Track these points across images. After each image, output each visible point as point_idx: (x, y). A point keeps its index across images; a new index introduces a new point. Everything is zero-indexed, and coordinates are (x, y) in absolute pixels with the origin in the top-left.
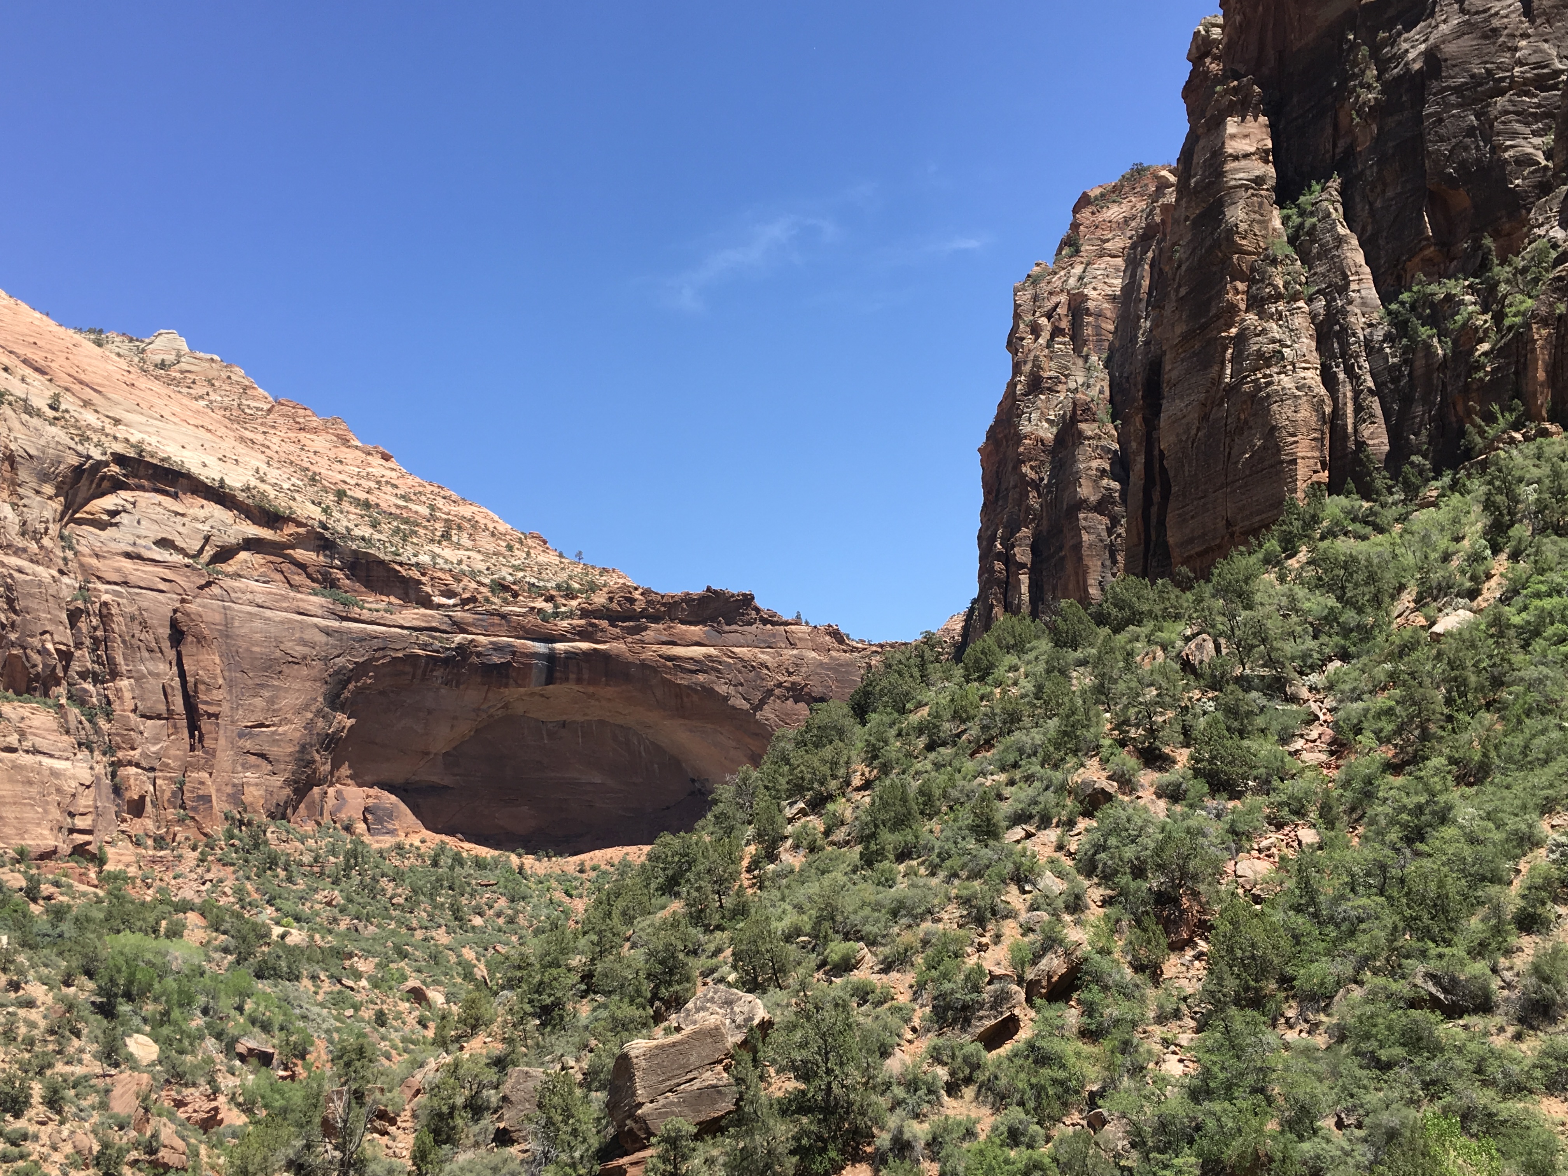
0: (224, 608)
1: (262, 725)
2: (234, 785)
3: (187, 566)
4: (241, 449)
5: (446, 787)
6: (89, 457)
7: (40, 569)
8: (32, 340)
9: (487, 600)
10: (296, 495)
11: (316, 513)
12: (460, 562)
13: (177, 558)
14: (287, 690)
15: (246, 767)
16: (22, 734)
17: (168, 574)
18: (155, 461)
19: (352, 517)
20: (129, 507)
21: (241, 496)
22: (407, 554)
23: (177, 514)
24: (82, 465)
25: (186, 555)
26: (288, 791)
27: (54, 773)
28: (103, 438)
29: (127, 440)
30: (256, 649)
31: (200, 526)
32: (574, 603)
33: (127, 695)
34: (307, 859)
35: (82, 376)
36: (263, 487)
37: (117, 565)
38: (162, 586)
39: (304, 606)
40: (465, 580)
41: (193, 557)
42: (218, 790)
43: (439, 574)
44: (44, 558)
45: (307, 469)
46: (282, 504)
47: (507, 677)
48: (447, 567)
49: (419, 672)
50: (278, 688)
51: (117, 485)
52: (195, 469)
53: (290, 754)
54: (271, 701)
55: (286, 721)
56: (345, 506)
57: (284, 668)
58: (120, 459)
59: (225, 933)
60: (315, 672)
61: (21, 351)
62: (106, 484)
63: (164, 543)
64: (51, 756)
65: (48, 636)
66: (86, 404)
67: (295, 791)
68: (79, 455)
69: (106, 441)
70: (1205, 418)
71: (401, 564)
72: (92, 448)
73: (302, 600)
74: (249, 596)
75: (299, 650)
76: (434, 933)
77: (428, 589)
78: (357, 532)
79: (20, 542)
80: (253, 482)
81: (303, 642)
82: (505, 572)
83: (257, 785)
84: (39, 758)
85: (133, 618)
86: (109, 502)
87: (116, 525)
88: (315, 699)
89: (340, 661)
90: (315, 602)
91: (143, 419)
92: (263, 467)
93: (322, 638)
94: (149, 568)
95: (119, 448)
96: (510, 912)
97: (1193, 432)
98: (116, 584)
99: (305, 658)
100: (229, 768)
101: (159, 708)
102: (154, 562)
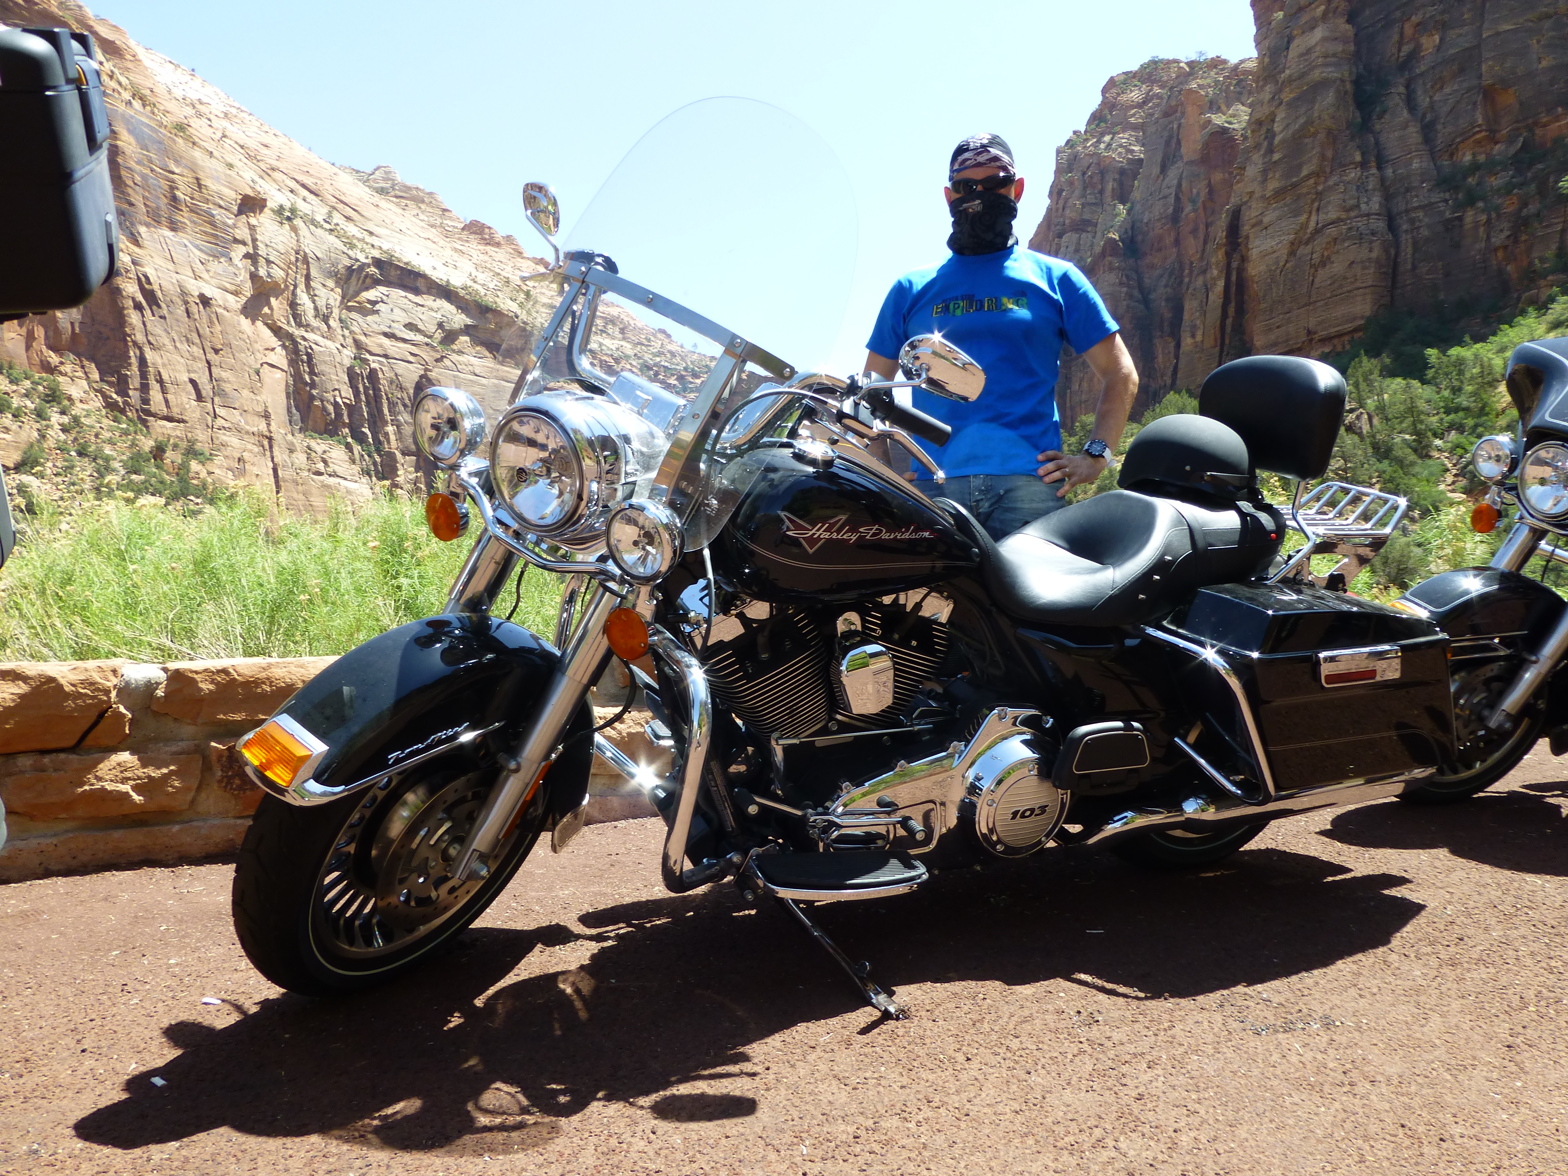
0: (454, 376)
3: (427, 344)
4: (456, 256)
6: (357, 260)
7: (329, 343)
8: (306, 169)
10: (499, 293)
11: (514, 307)
13: (419, 338)
16: (325, 462)
17: (414, 350)
18: (401, 265)
20: (385, 298)
21: (462, 293)
23: (418, 304)
24: (352, 266)
25: (426, 336)
27: (349, 492)
28: (364, 246)
29: (380, 248)
31: (434, 314)
32: (698, 381)
33: (392, 437)
35: (343, 198)
36: (476, 286)
37: (379, 341)
38: (411, 359)
39: (509, 376)
41: (430, 337)
44: (329, 335)
45: (499, 274)
46: (489, 300)
51: (376, 282)
52: (429, 272)
58: (377, 263)
61: (299, 178)
62: (368, 281)
63: (410, 326)
64: (345, 479)
65: (337, 393)
66: (348, 218)
68: (350, 258)
69: (368, 248)
70: (1292, 253)
72: (358, 252)
73: (507, 372)
74: (470, 368)
79: (315, 323)
80: (469, 283)
82: (647, 357)
84: (338, 480)
85: (391, 382)
86: (372, 294)
87: (377, 312)
91: (388, 232)
92: (474, 273)
94: (402, 345)
95: (376, 254)
97: (1282, 264)
98: (379, 355)
101: (413, 447)
102: (404, 341)
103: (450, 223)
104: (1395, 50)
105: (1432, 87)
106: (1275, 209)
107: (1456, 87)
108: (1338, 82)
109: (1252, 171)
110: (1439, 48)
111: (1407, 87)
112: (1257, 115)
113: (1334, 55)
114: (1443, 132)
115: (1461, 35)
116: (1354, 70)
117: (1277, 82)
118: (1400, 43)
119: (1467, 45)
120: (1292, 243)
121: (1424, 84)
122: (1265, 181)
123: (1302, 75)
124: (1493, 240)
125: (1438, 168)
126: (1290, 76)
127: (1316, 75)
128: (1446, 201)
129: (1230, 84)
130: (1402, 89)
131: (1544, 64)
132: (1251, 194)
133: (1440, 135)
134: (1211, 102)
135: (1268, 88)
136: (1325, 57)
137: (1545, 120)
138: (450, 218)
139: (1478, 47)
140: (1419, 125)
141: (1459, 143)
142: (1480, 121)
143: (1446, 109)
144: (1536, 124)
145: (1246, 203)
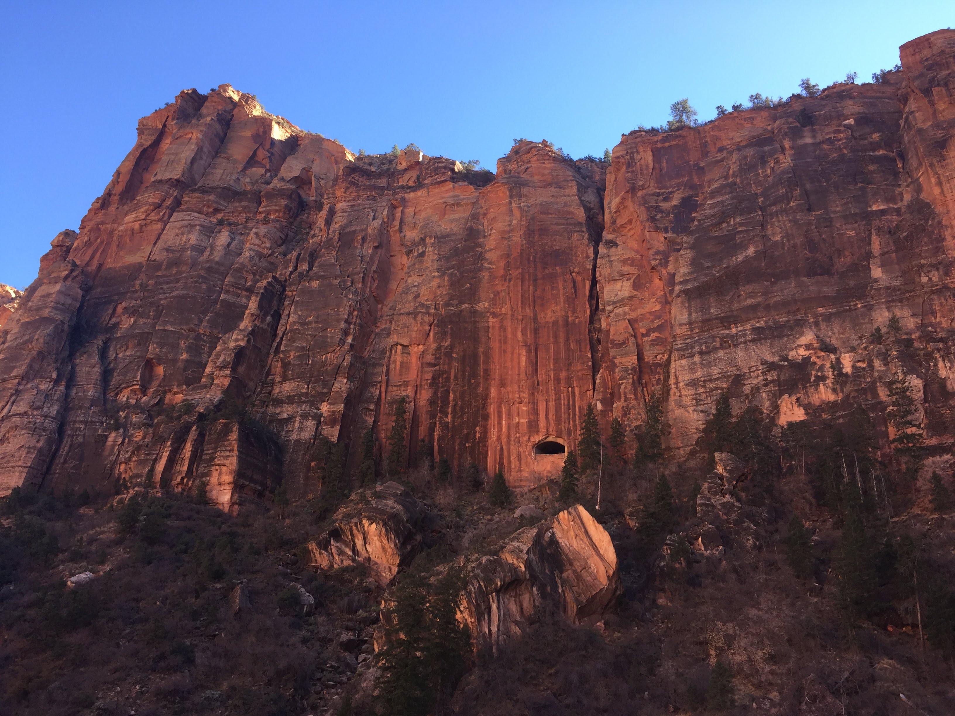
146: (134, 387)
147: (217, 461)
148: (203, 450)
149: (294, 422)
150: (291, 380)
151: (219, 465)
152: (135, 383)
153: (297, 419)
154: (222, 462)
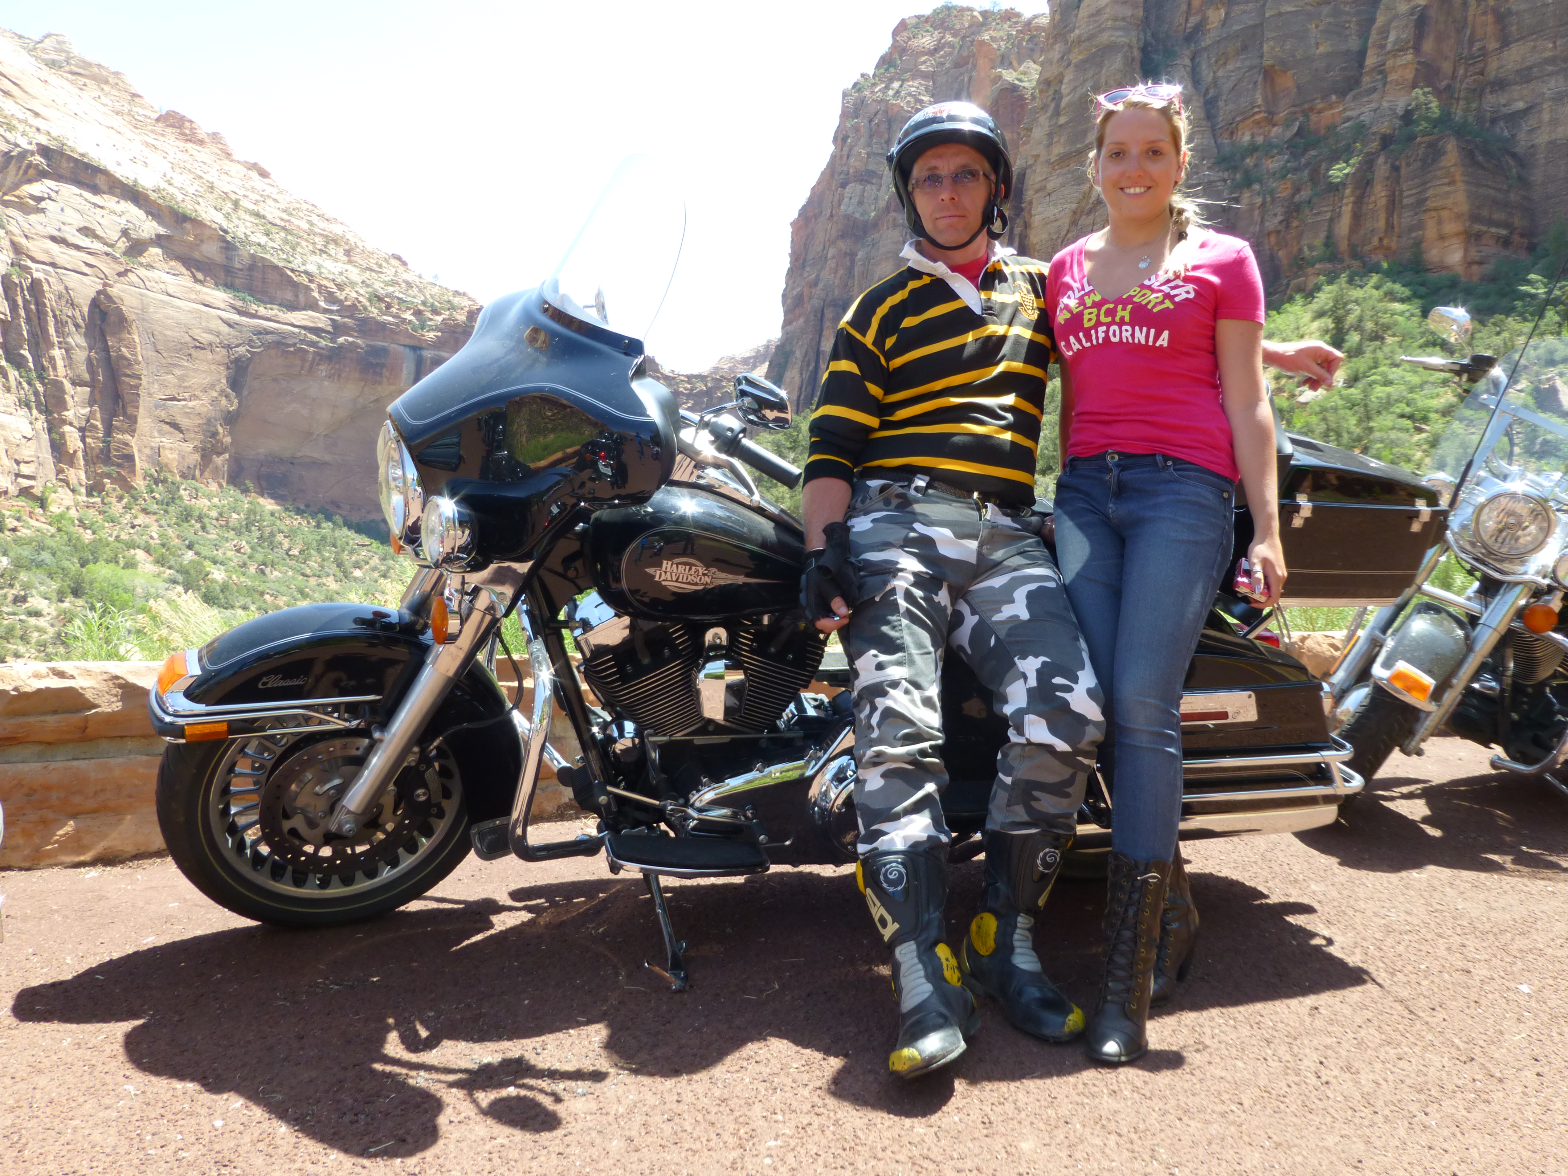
0: (141, 295)
1: (174, 399)
2: (152, 448)
3: (107, 254)
4: (147, 151)
5: (325, 464)
6: (17, 145)
9: (365, 308)
10: (200, 200)
11: (218, 217)
12: (341, 273)
13: (97, 246)
14: (195, 370)
15: (161, 433)
17: (91, 260)
18: (76, 156)
19: (249, 224)
20: (53, 195)
21: (153, 196)
22: (296, 263)
23: (96, 205)
24: (10, 151)
25: (105, 244)
26: (197, 457)
28: (27, 129)
29: (49, 133)
30: (169, 333)
31: (117, 219)
32: (439, 319)
33: (60, 363)
34: (214, 514)
36: (171, 190)
37: (44, 246)
38: (86, 270)
39: (209, 300)
40: (347, 290)
41: (111, 246)
42: (139, 451)
43: (324, 282)
45: (201, 177)
46: (188, 207)
47: (381, 375)
48: (331, 277)
49: (307, 365)
50: (186, 368)
51: (42, 175)
52: (112, 168)
53: (199, 426)
54: (181, 379)
55: (193, 397)
56: (241, 213)
57: (193, 351)
58: (44, 151)
59: (170, 568)
60: (218, 357)
62: (31, 171)
63: (85, 231)
67: (203, 457)
68: (8, 142)
69: (31, 132)
70: (1074, 223)
71: (292, 270)
72: (19, 136)
73: (207, 294)
74: (162, 286)
75: (205, 338)
76: (324, 580)
77: (316, 294)
78: (253, 238)
80: (164, 185)
81: (210, 331)
82: (378, 285)
83: (171, 449)
85: (60, 296)
86: (37, 188)
87: (43, 211)
88: (219, 381)
89: (242, 350)
90: (220, 296)
93: (225, 329)
94: (74, 252)
95: (44, 141)
96: (383, 568)
98: (44, 263)
99: (210, 344)
100: (148, 434)
101: (87, 377)
102: (78, 248)
103: (141, 111)
104: (1182, 21)
105: (1216, 62)
106: (1058, 176)
107: (1238, 65)
108: (1126, 49)
109: (1038, 133)
110: (1224, 23)
111: (1193, 59)
112: (1047, 75)
113: (1123, 19)
114: (1225, 110)
115: (1244, 12)
116: (1142, 37)
117: (1066, 42)
118: (1188, 14)
119: (1251, 23)
120: (1075, 213)
121: (1209, 58)
122: (1050, 145)
123: (1091, 37)
124: (1267, 224)
125: (1218, 146)
126: (1079, 37)
127: (1105, 38)
128: (1225, 181)
129: (1023, 39)
130: (1187, 62)
131: (1322, 49)
132: (1037, 156)
133: (1221, 113)
134: (1003, 57)
135: (1057, 47)
136: (1116, 19)
137: (1320, 106)
138: (141, 106)
139: (1261, 24)
140: (1202, 100)
141: (1239, 122)
142: (1260, 102)
143: (1229, 85)
144: (1311, 109)
145: (1031, 166)
146: (1257, 117)
147: (1430, 204)
148: (1402, 191)
149: (1540, 112)
150: (1517, 40)
151: (1435, 209)
152: (1257, 110)
153: (1545, 106)
154: (1440, 203)
